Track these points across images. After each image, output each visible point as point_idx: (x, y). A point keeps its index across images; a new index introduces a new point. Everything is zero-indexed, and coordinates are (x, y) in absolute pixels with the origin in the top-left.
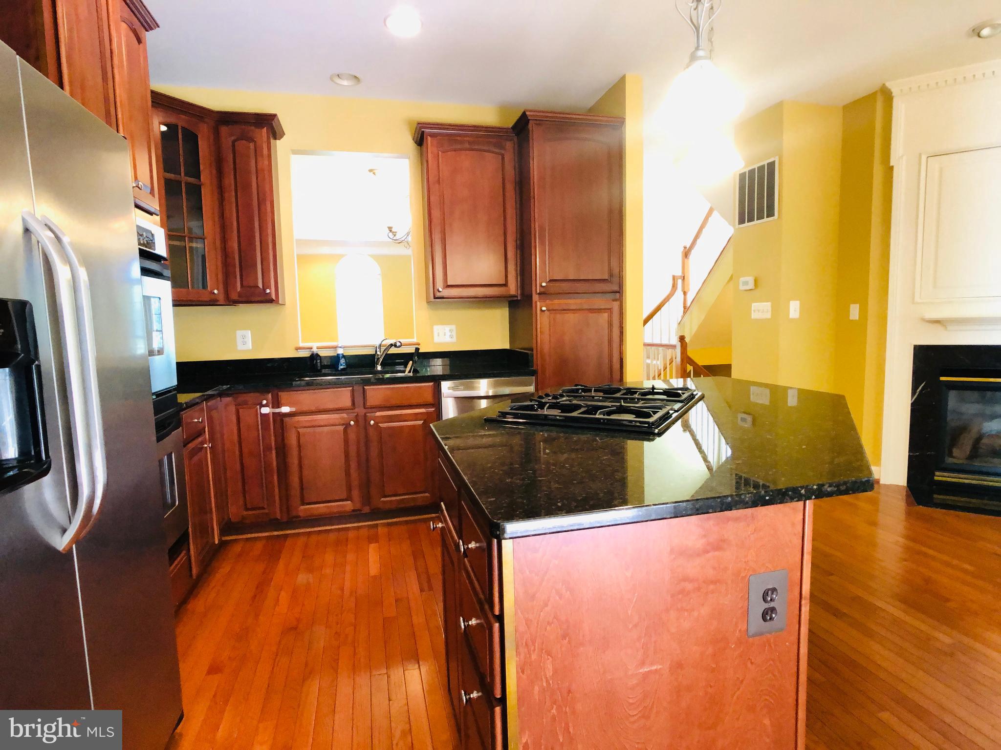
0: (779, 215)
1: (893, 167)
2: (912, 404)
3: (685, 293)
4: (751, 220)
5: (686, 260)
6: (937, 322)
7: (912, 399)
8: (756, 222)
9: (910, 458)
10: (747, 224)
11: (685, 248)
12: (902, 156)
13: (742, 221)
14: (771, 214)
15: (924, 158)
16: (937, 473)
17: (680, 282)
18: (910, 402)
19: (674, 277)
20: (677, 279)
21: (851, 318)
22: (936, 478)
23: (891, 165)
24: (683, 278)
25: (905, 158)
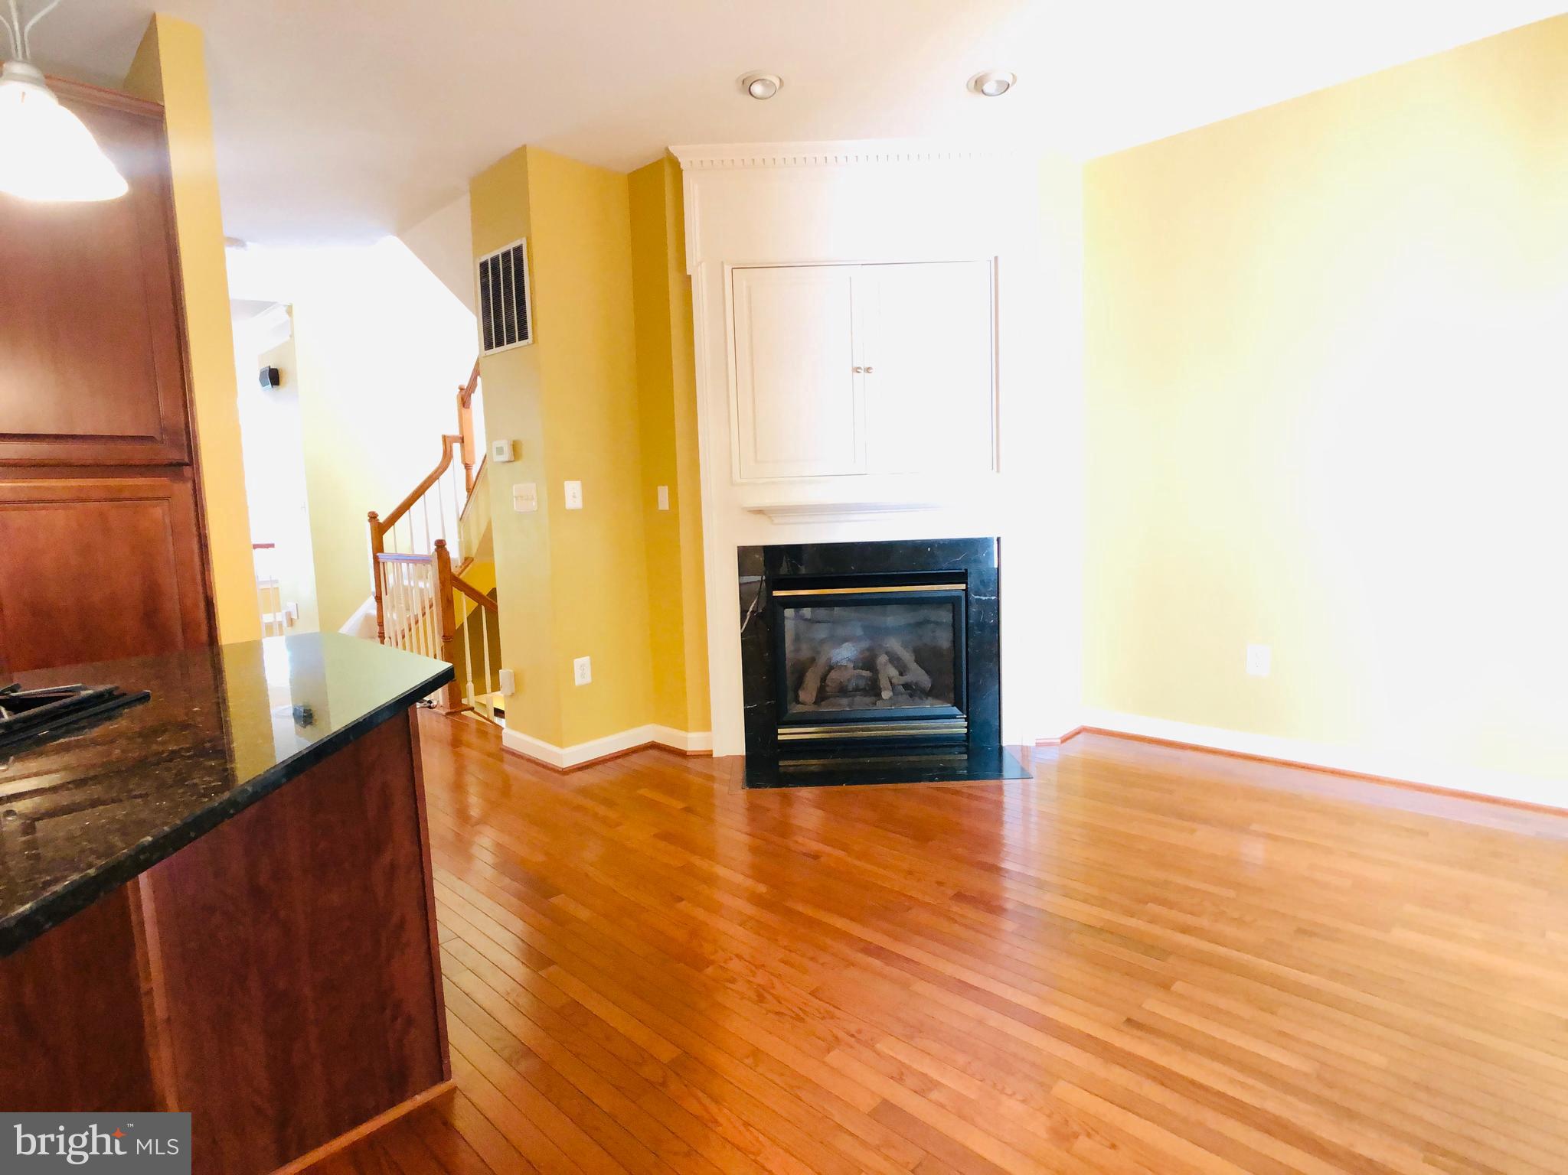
0: (533, 338)
1: (690, 276)
2: (742, 635)
3: (467, 467)
4: (500, 343)
5: (464, 411)
6: (760, 512)
7: (741, 628)
8: (506, 347)
9: (748, 713)
10: (495, 350)
11: (461, 389)
12: (701, 263)
13: (488, 346)
14: (523, 336)
15: (728, 269)
16: (780, 731)
17: (456, 447)
18: (739, 632)
19: (444, 438)
20: (451, 443)
21: (660, 508)
22: (780, 738)
23: (688, 274)
24: (461, 441)
25: (703, 264)
